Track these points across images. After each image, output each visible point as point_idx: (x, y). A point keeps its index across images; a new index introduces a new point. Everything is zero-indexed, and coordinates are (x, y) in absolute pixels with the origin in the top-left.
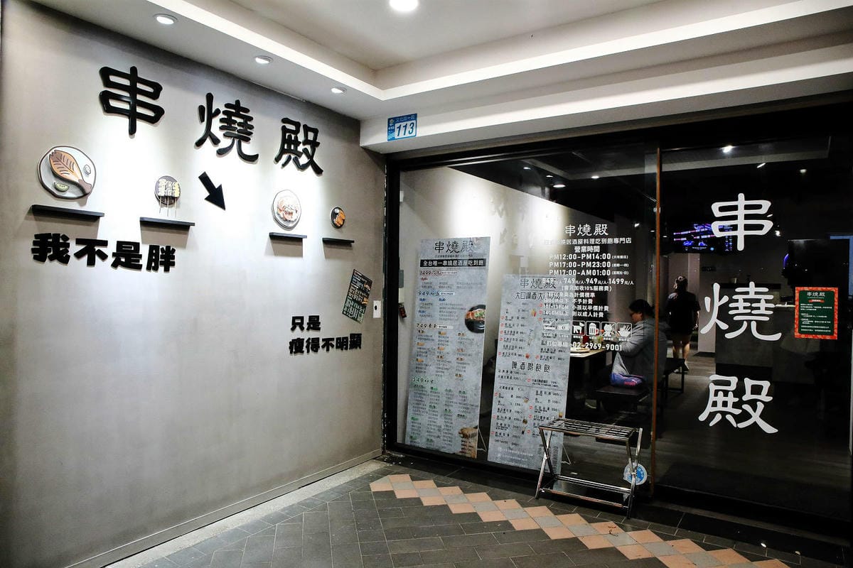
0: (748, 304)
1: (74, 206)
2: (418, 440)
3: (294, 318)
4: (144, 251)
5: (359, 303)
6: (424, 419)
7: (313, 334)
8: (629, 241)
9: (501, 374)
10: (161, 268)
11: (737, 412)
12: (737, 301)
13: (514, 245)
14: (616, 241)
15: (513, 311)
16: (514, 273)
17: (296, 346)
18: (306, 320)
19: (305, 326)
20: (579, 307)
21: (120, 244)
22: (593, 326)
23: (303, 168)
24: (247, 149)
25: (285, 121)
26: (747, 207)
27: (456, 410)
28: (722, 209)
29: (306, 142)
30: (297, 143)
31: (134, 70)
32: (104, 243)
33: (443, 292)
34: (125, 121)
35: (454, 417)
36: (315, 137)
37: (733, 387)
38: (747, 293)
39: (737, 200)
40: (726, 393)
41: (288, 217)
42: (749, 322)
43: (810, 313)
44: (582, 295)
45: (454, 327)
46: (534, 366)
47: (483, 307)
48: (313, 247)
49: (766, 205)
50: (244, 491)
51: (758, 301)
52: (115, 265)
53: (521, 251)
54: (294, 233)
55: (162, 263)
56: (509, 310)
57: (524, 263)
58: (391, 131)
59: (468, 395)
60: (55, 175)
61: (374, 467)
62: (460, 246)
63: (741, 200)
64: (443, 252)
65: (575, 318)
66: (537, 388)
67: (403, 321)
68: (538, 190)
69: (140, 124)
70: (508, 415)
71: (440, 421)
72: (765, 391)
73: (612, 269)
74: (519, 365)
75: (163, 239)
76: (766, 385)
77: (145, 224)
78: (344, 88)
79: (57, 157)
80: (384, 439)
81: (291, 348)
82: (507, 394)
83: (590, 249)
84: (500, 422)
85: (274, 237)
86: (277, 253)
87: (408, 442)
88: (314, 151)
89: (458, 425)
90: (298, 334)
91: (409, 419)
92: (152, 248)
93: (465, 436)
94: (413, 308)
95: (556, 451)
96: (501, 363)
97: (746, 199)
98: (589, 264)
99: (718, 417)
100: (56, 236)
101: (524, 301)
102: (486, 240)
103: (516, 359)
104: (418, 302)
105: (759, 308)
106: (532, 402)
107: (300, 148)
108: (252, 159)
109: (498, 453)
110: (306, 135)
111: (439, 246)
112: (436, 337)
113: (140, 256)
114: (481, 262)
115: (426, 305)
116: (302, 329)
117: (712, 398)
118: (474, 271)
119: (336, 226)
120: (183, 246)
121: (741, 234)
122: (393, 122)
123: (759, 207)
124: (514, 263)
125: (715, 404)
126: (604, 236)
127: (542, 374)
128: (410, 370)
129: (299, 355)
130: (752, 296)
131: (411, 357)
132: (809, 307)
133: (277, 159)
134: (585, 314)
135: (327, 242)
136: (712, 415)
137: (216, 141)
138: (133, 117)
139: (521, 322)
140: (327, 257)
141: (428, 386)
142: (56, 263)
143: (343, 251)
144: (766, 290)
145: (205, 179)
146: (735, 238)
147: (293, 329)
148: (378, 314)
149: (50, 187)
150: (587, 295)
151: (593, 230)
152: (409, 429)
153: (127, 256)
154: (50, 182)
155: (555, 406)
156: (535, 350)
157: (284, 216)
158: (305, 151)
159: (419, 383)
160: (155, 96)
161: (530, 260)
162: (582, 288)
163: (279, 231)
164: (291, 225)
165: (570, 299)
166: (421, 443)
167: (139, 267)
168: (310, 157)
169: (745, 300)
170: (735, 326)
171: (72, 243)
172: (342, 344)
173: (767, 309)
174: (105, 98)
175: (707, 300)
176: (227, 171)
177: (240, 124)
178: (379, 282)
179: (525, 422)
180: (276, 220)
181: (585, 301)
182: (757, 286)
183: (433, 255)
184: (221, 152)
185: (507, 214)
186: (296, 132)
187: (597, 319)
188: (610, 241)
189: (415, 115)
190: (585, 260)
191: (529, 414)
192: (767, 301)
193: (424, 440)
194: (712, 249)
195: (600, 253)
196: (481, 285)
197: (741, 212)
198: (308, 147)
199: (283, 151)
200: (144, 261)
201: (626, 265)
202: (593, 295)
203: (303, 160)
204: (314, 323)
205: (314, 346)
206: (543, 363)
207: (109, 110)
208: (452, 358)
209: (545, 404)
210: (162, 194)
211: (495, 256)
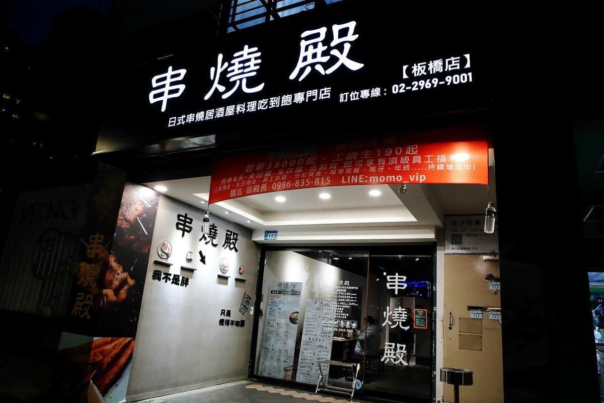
0: (399, 315)
1: (164, 261)
2: (264, 374)
3: (222, 310)
4: (181, 278)
5: (245, 307)
6: (268, 363)
7: (227, 318)
8: (357, 288)
9: (304, 343)
10: (184, 285)
11: (395, 357)
12: (395, 313)
13: (312, 287)
14: (352, 288)
15: (310, 315)
16: (311, 299)
17: (221, 322)
18: (226, 312)
19: (225, 314)
20: (337, 314)
21: (174, 275)
22: (342, 322)
23: (231, 249)
24: (215, 242)
25: (228, 231)
26: (399, 278)
27: (282, 359)
28: (391, 278)
29: (234, 239)
30: (230, 239)
31: (186, 214)
32: (170, 275)
33: (280, 306)
34: (181, 232)
35: (282, 361)
36: (237, 237)
37: (393, 347)
38: (398, 311)
39: (395, 275)
40: (391, 350)
41: (225, 269)
42: (399, 322)
43: (419, 319)
44: (339, 309)
45: (284, 321)
46: (318, 340)
47: (298, 313)
48: (231, 281)
49: (405, 278)
50: (197, 381)
51: (402, 314)
52: (172, 283)
53: (316, 290)
54: (226, 275)
55: (185, 284)
56: (309, 315)
57: (316, 296)
58: (266, 236)
59: (288, 352)
60: (162, 250)
61: (244, 382)
62: (289, 285)
63: (397, 276)
64: (282, 288)
65: (336, 318)
66: (319, 349)
67: (261, 318)
68: (326, 260)
69: (186, 233)
70: (306, 361)
71: (275, 364)
72: (404, 349)
73: (350, 299)
74: (312, 339)
75: (186, 275)
76: (404, 346)
77: (183, 268)
78: (252, 221)
79: (164, 244)
80: (249, 371)
81: (220, 323)
82: (305, 352)
83: (342, 290)
84: (302, 364)
85: (219, 276)
86: (219, 283)
87: (259, 374)
88: (236, 243)
89: (283, 365)
90: (223, 317)
91: (260, 363)
92: (183, 277)
93: (286, 371)
94: (266, 311)
95: (325, 377)
96: (304, 338)
97: (399, 275)
98: (342, 297)
99: (388, 360)
100: (159, 271)
101: (316, 311)
102: (301, 284)
103: (310, 336)
104: (268, 309)
105: (402, 317)
106: (316, 356)
107: (231, 241)
108: (215, 246)
109: (300, 378)
110: (234, 237)
111: (280, 285)
112: (276, 325)
113: (179, 280)
114: (298, 293)
115: (272, 310)
116: (224, 315)
117: (386, 352)
118: (294, 297)
119: (240, 274)
120: (191, 277)
121: (396, 288)
122: (268, 232)
123: (402, 278)
124: (312, 294)
125: (387, 354)
126: (348, 286)
127: (321, 343)
128: (262, 340)
129: (222, 326)
130: (400, 312)
131: (263, 334)
132: (418, 317)
133: (224, 246)
134: (339, 317)
135: (237, 280)
136: (386, 359)
137: (205, 239)
138: (184, 230)
139: (314, 320)
140: (236, 286)
141: (270, 348)
142: (157, 280)
143: (242, 284)
144: (404, 310)
145: (200, 253)
146: (395, 289)
147: (221, 315)
148: (252, 313)
149: (160, 254)
150: (341, 309)
151: (344, 283)
152: (260, 369)
153: (176, 280)
154: (160, 253)
155: (326, 357)
156: (319, 332)
157: (223, 269)
158: (233, 242)
159: (267, 346)
160: (190, 223)
161: (320, 294)
162: (338, 306)
163: (221, 274)
164: (225, 272)
165: (334, 310)
166: (266, 374)
167: (178, 284)
168: (234, 245)
169: (398, 313)
170: (394, 323)
171: (162, 274)
172: (237, 324)
173: (405, 317)
174: (178, 224)
175: (385, 313)
176: (208, 250)
177: (213, 233)
178: (254, 299)
179: (313, 364)
180: (220, 269)
181: (339, 312)
182: (402, 308)
183: (277, 288)
184: (207, 243)
185: (310, 271)
186: (231, 235)
187: (344, 319)
188: (350, 288)
189: (277, 232)
190: (340, 295)
191: (315, 360)
192: (405, 314)
193: (267, 373)
194: (421, 295)
195: (346, 293)
196: (297, 303)
197: (397, 280)
198: (234, 241)
199: (226, 243)
200: (180, 282)
201: (355, 298)
202: (343, 309)
203: (232, 246)
204: (229, 313)
205: (228, 322)
206: (321, 338)
207: (178, 228)
208: (283, 335)
209: (322, 356)
210: (188, 258)
211: (304, 291)
